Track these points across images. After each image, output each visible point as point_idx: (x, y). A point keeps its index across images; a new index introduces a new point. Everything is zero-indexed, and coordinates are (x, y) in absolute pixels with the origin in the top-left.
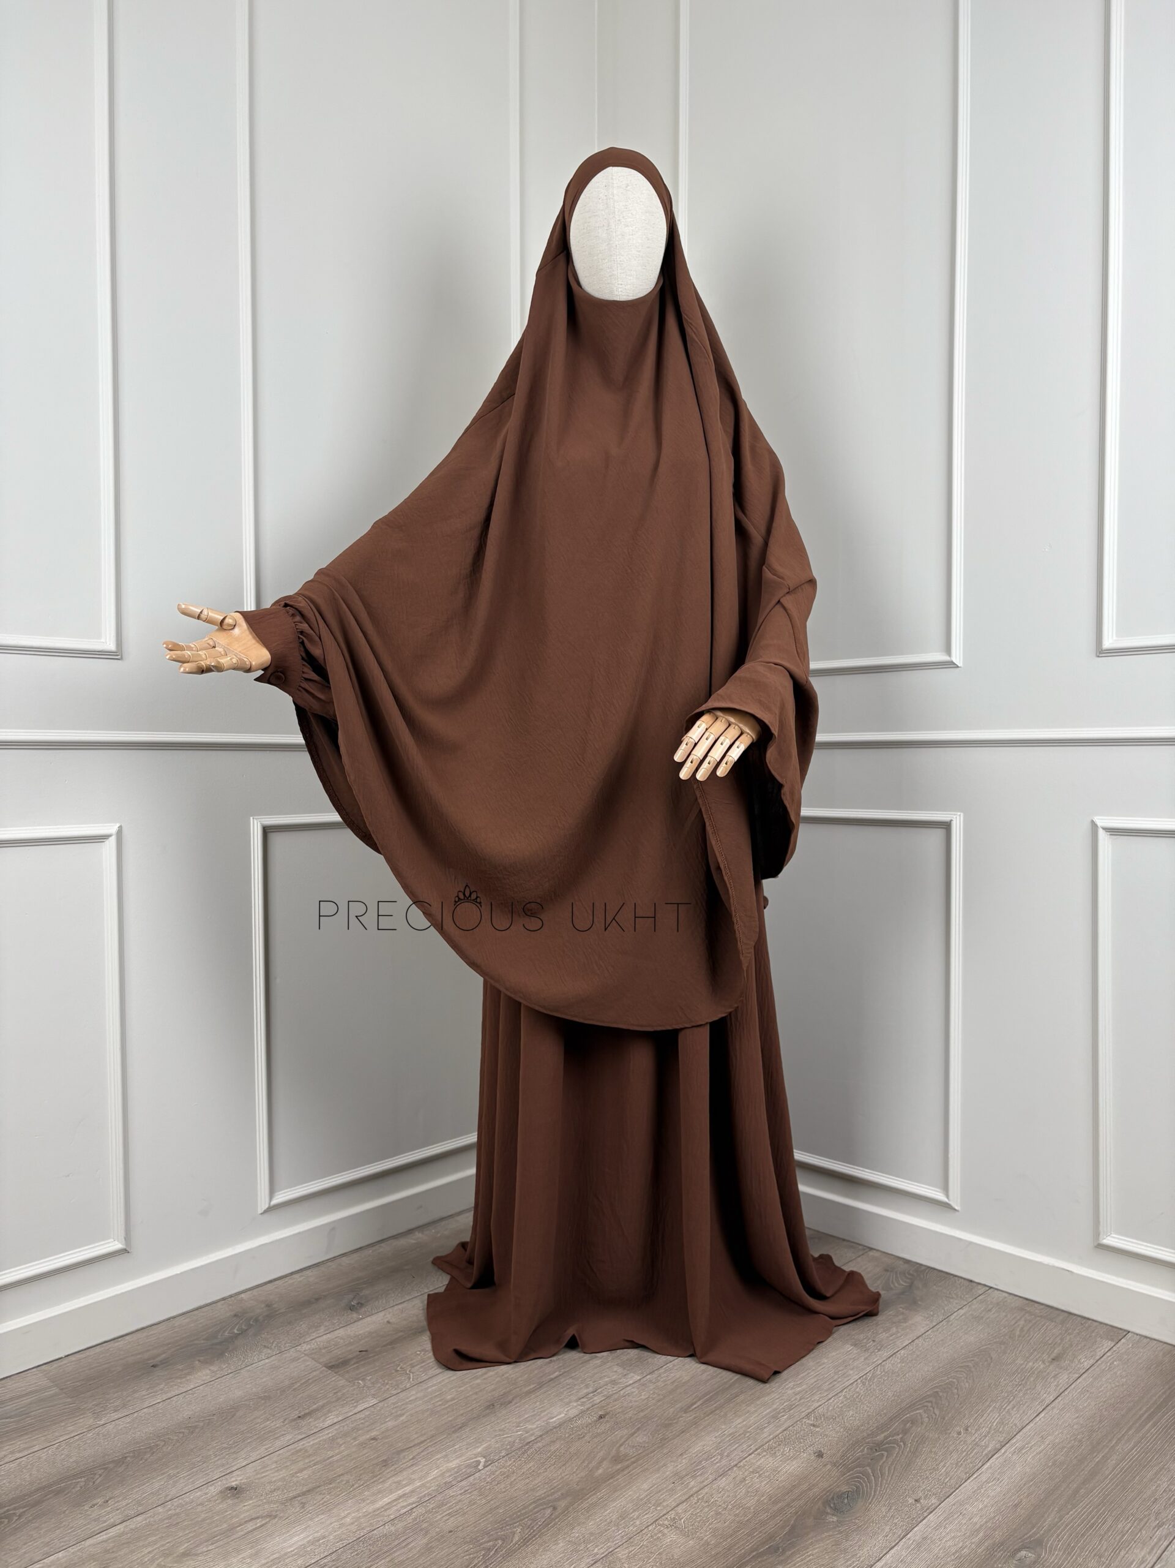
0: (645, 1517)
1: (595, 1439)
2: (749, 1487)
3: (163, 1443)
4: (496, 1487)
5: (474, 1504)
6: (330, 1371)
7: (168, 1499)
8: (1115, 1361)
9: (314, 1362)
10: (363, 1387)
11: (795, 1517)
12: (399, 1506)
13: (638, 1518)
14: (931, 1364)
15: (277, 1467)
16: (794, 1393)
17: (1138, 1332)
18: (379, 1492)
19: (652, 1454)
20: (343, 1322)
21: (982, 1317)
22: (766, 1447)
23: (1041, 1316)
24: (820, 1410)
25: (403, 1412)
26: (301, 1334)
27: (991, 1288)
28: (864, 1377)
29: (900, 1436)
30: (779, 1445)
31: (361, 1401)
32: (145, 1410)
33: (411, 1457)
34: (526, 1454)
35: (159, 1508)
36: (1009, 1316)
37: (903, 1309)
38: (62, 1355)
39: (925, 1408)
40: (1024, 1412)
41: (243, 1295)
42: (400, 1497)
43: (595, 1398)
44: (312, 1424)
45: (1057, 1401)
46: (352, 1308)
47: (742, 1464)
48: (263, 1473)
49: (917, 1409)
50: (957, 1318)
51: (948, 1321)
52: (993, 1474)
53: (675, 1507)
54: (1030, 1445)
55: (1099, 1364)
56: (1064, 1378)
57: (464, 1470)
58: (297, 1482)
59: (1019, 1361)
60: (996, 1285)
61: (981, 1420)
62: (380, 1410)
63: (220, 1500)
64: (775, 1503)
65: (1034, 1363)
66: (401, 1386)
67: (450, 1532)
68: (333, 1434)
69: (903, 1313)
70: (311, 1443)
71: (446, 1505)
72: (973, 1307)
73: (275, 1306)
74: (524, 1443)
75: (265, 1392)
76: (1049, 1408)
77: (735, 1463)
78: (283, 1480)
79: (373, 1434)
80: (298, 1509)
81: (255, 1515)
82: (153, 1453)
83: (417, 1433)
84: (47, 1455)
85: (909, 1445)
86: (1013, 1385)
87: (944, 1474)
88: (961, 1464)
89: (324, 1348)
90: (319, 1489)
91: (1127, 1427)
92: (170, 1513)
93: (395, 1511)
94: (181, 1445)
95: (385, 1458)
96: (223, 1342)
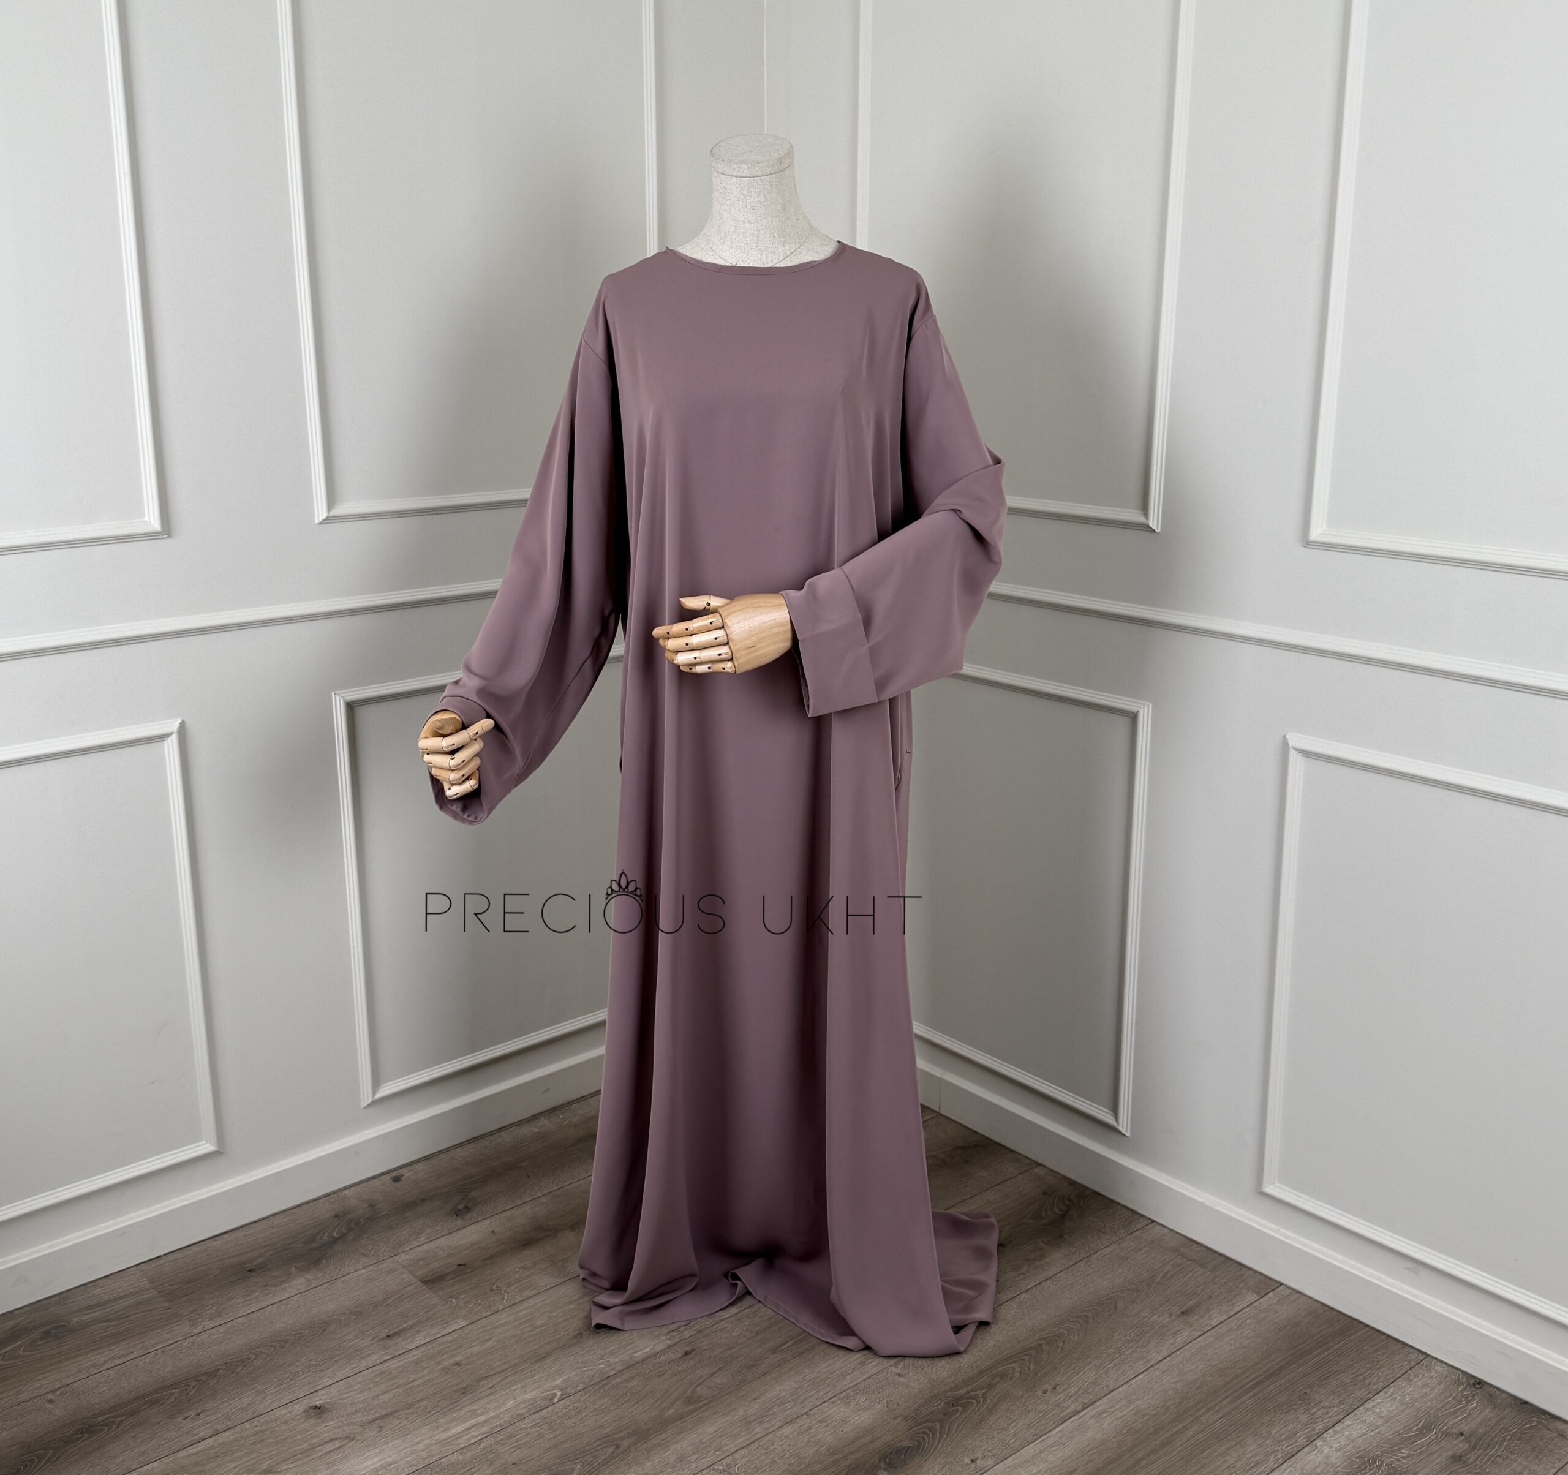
0: (704, 1458)
1: (674, 1377)
2: (813, 1436)
3: (254, 1356)
4: (565, 1422)
5: (542, 1437)
6: (425, 1287)
7: (254, 1415)
8: (1249, 1318)
9: (410, 1276)
10: (455, 1307)
12: (470, 1435)
13: (696, 1460)
14: (1048, 1312)
15: (360, 1388)
18: (454, 1420)
19: (727, 1397)
20: (444, 1232)
21: (1128, 1258)
22: (842, 1395)
25: (491, 1336)
26: (401, 1241)
27: (1153, 1221)
29: (984, 1391)
30: (857, 1394)
31: (451, 1322)
32: (240, 1319)
33: (490, 1386)
34: (603, 1390)
35: (246, 1424)
37: (1045, 1243)
39: (1022, 1362)
40: (1122, 1373)
41: (347, 1192)
42: (473, 1427)
43: (686, 1332)
44: (399, 1345)
45: (1164, 1361)
46: (458, 1213)
47: (813, 1412)
48: (346, 1393)
49: (1013, 1362)
50: (1099, 1257)
51: (1088, 1261)
52: (1061, 1438)
53: (734, 1452)
54: (1113, 1409)
55: (1231, 1321)
56: (1185, 1335)
57: (538, 1403)
58: (379, 1404)
59: (1145, 1313)
60: (1160, 1218)
61: (1074, 1378)
62: (468, 1333)
63: (304, 1419)
64: (833, 1454)
65: (1159, 1316)
66: (494, 1308)
67: (514, 1464)
68: (419, 1356)
69: (1042, 1247)
70: (396, 1365)
71: (515, 1437)
72: (1123, 1245)
73: (379, 1206)
74: (603, 1378)
75: (357, 1306)
76: (1151, 1369)
77: (807, 1410)
78: (365, 1401)
79: (456, 1359)
80: (375, 1433)
81: (334, 1437)
82: (244, 1366)
83: (500, 1360)
84: (144, 1362)
85: (989, 1402)
86: (1126, 1340)
87: (1013, 1434)
88: (1034, 1426)
89: (422, 1260)
90: (396, 1414)
91: (1223, 1396)
92: (256, 1429)
93: (467, 1439)
94: (271, 1359)
95: (465, 1385)
96: (321, 1247)
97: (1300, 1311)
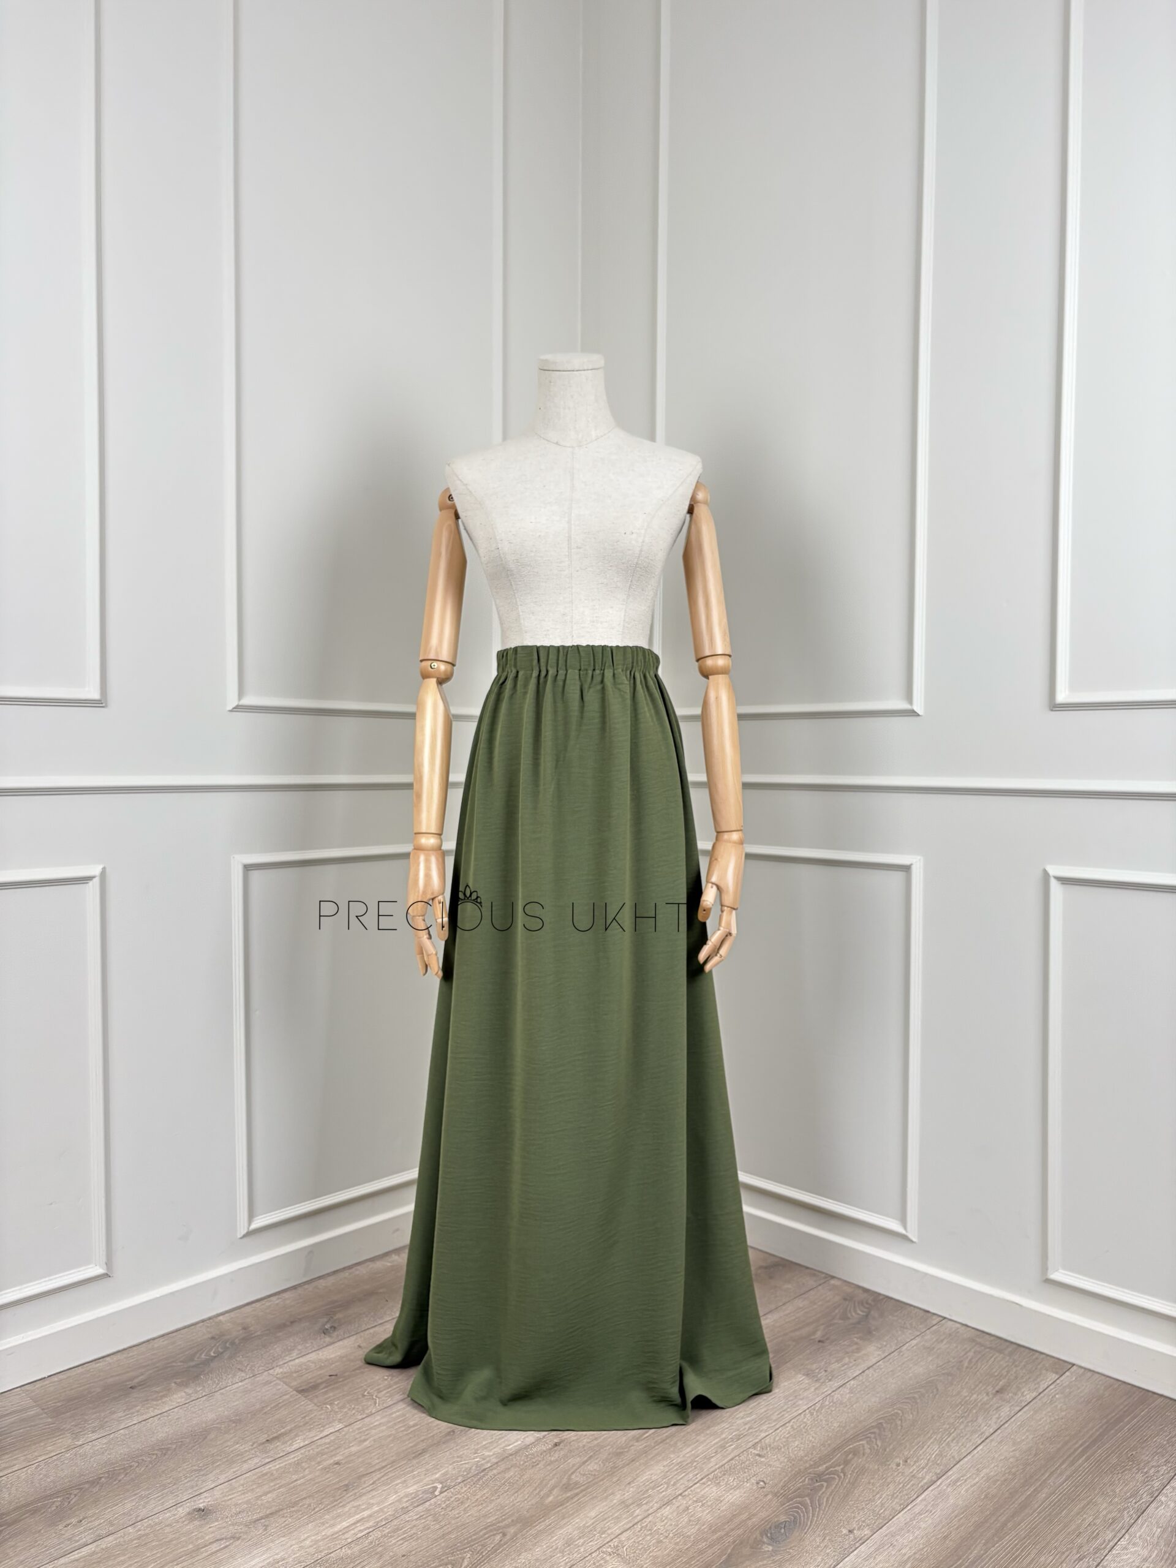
0: (590, 1544)
1: (548, 1467)
2: (692, 1516)
3: (137, 1464)
4: (450, 1513)
5: (428, 1529)
6: (300, 1396)
7: (138, 1520)
8: (1057, 1394)
9: (285, 1387)
10: (331, 1412)
11: (732, 1546)
12: (356, 1530)
13: (582, 1545)
14: (878, 1395)
15: (243, 1490)
16: (743, 1422)
17: (1083, 1365)
18: (339, 1516)
19: (601, 1483)
20: (315, 1346)
21: (934, 1348)
22: (711, 1476)
23: (991, 1348)
24: (767, 1440)
25: (368, 1436)
26: (274, 1357)
27: (945, 1318)
28: (813, 1407)
29: (842, 1467)
30: (724, 1474)
31: (327, 1426)
32: (122, 1431)
33: (371, 1482)
34: (481, 1481)
35: (130, 1528)
36: (959, 1347)
37: (857, 1339)
38: (46, 1375)
39: (869, 1439)
40: (962, 1445)
41: (221, 1318)
42: (358, 1522)
44: (279, 1448)
45: (997, 1433)
46: (325, 1332)
47: (686, 1493)
48: (229, 1495)
49: (861, 1440)
50: (909, 1348)
51: (900, 1352)
52: (926, 1506)
53: (619, 1535)
54: (965, 1478)
55: (1042, 1398)
56: (1005, 1411)
57: (420, 1496)
58: (262, 1504)
59: (965, 1393)
60: (950, 1315)
61: (921, 1452)
62: (345, 1435)
63: (188, 1522)
64: (715, 1532)
65: (978, 1396)
66: (367, 1412)
67: (404, 1556)
68: (299, 1458)
69: (857, 1343)
70: (277, 1467)
71: (401, 1529)
72: (926, 1338)
73: (252, 1328)
74: (480, 1470)
75: (237, 1415)
76: (988, 1441)
77: (680, 1492)
78: (248, 1502)
79: (336, 1459)
80: (260, 1532)
81: (218, 1537)
82: (127, 1474)
83: (378, 1459)
84: (26, 1474)
85: (849, 1476)
86: (956, 1417)
87: (880, 1505)
88: (897, 1496)
89: (296, 1372)
90: (281, 1513)
91: (1061, 1461)
92: (139, 1533)
93: (354, 1534)
94: (154, 1466)
95: (346, 1482)
96: (198, 1364)
97: (1099, 1386)
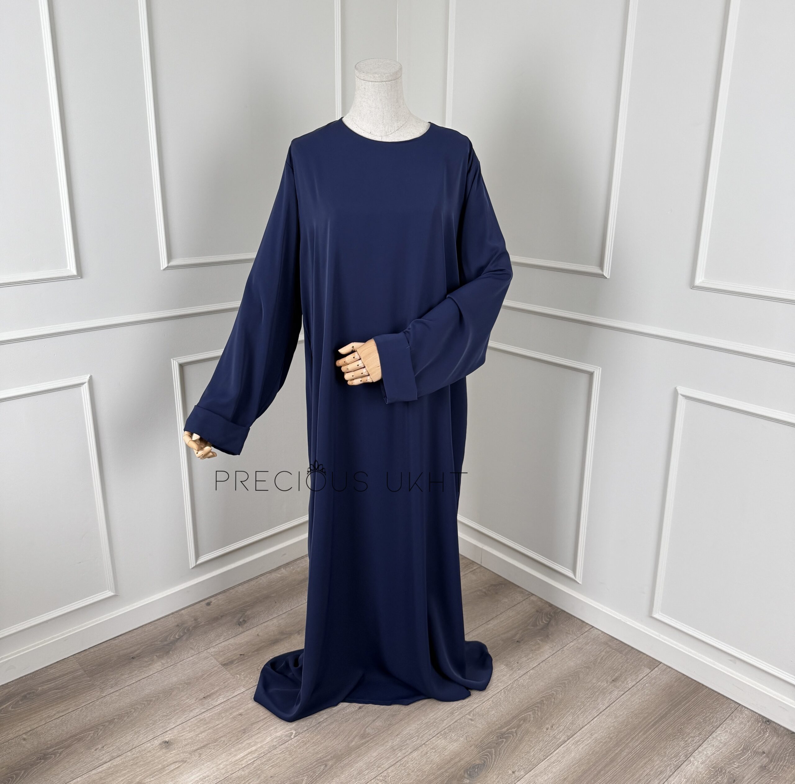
0: (371, 774)
2: (429, 758)
3: (134, 710)
4: (298, 750)
5: (286, 760)
6: (223, 668)
7: (134, 747)
9: (216, 661)
10: (239, 680)
11: (448, 779)
12: (248, 759)
13: (367, 775)
14: (545, 681)
15: (189, 730)
18: (239, 749)
19: (382, 734)
20: (234, 634)
22: (443, 732)
26: (211, 640)
28: (506, 688)
29: (516, 729)
30: (450, 732)
31: (236, 689)
32: (127, 688)
33: (257, 728)
34: (317, 730)
35: (129, 752)
37: (540, 640)
39: (534, 711)
40: (586, 717)
41: (183, 611)
42: (249, 753)
44: (210, 703)
46: (240, 624)
47: (428, 743)
48: (182, 733)
49: (529, 712)
50: (568, 648)
51: (563, 651)
52: (558, 757)
53: (387, 770)
55: (637, 686)
56: (615, 694)
57: (283, 739)
58: (199, 740)
59: (594, 681)
61: (562, 721)
63: (159, 750)
64: (439, 769)
65: (601, 683)
67: (272, 777)
68: (220, 710)
70: (208, 715)
71: (271, 760)
72: (579, 641)
73: (199, 620)
74: (317, 723)
75: (188, 679)
76: (601, 714)
77: (424, 742)
78: (191, 738)
79: (240, 712)
80: (197, 758)
81: (175, 761)
82: (128, 717)
84: (75, 715)
85: (519, 735)
86: (585, 697)
87: (532, 755)
88: (543, 750)
89: (222, 652)
90: (209, 746)
92: (134, 756)
93: (247, 761)
94: (143, 712)
95: (245, 728)
96: (169, 644)
